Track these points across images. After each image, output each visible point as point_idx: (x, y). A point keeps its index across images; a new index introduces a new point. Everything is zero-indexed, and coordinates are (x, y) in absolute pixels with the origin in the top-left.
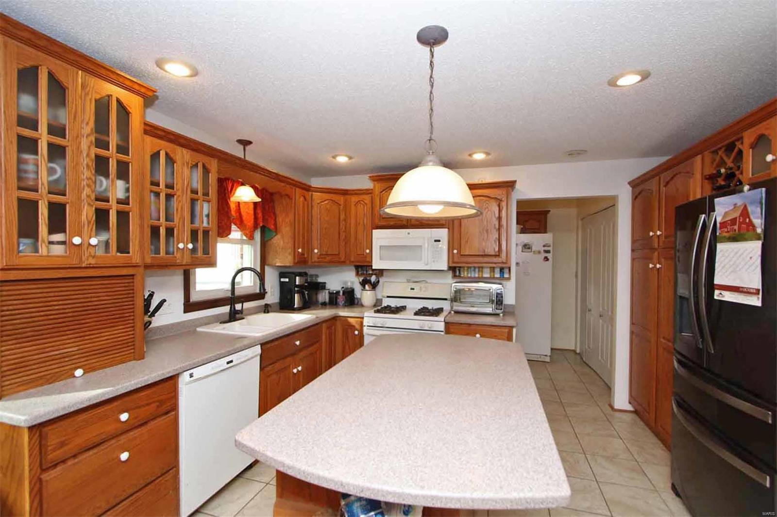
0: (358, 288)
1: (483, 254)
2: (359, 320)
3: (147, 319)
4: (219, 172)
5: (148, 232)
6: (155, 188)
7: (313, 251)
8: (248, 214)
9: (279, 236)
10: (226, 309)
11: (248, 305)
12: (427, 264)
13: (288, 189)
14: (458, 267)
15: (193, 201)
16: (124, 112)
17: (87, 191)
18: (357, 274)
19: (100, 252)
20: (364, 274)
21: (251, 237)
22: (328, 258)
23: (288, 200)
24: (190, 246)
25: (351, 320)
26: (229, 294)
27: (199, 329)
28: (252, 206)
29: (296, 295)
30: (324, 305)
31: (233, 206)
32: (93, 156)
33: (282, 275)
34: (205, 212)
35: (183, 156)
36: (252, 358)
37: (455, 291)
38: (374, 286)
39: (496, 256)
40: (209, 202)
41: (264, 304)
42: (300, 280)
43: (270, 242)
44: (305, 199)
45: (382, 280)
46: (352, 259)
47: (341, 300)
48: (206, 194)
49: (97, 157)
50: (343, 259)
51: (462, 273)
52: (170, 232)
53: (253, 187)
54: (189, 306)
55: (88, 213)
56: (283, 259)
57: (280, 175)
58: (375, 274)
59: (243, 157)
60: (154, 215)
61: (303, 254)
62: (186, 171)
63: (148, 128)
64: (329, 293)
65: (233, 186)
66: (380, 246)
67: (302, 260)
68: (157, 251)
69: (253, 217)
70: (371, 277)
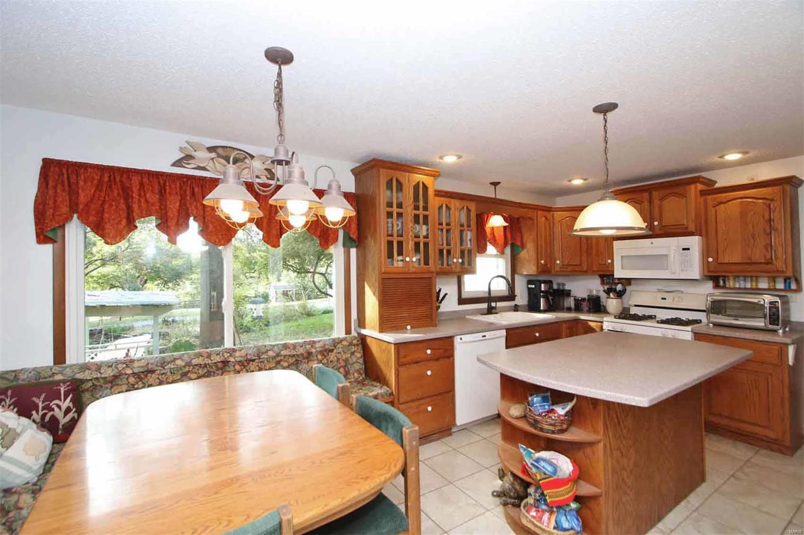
0: (603, 295)
1: (749, 261)
2: (599, 324)
3: (438, 304)
4: (477, 210)
5: (437, 252)
6: (440, 227)
7: (555, 262)
8: (499, 235)
9: (525, 250)
10: (484, 306)
11: (500, 304)
12: (674, 273)
13: (530, 213)
14: (722, 276)
15: (461, 231)
16: (425, 188)
17: (411, 234)
18: (603, 283)
19: (416, 265)
20: (610, 283)
21: (502, 253)
22: (570, 268)
23: (531, 222)
24: (460, 260)
25: (591, 324)
26: (487, 295)
27: (467, 317)
28: (502, 229)
29: (542, 299)
30: (569, 310)
31: (488, 230)
32: (413, 215)
33: (529, 282)
34: (469, 238)
35: (455, 205)
36: (500, 337)
37: (711, 302)
38: (620, 295)
39: (767, 263)
40: (471, 231)
41: (513, 305)
42: (544, 287)
43: (518, 256)
44: (547, 219)
45: (629, 288)
46: (595, 269)
47: (585, 306)
48: (469, 226)
49: (415, 215)
50: (585, 268)
51: (727, 283)
52: (449, 252)
53: (502, 216)
54: (462, 301)
55: (411, 245)
56: (529, 268)
57: (523, 204)
58: (621, 284)
59: (494, 196)
60: (441, 243)
61: (545, 265)
62: (457, 213)
63: (436, 193)
64: (575, 299)
65: (488, 217)
66: (622, 257)
67: (545, 270)
68: (443, 265)
69: (503, 236)
70: (617, 285)
